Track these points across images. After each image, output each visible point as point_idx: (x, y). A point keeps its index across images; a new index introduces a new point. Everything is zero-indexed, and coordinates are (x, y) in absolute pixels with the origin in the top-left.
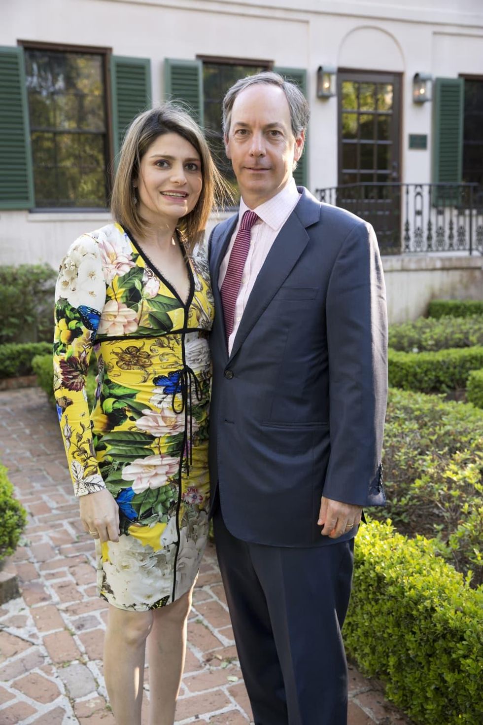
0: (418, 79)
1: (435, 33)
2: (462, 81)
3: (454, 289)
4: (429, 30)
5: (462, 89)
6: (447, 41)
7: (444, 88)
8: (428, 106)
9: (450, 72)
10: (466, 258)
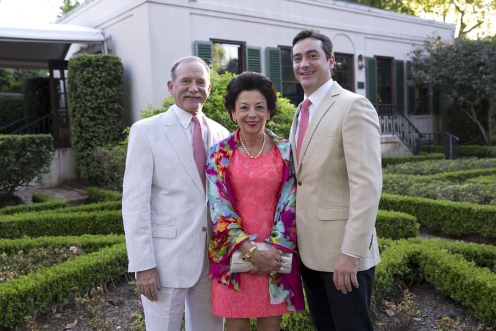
0: (360, 57)
1: (365, 38)
2: (375, 59)
3: (389, 151)
4: (363, 36)
5: (376, 62)
6: (369, 41)
7: (370, 61)
8: (364, 69)
9: (371, 55)
10: (391, 138)
